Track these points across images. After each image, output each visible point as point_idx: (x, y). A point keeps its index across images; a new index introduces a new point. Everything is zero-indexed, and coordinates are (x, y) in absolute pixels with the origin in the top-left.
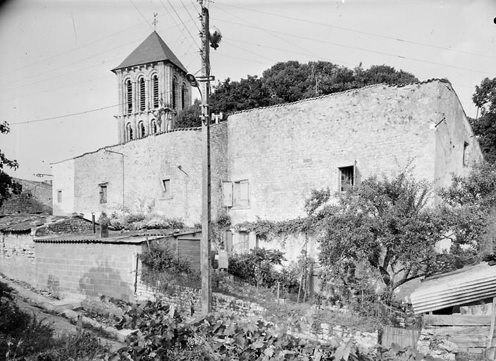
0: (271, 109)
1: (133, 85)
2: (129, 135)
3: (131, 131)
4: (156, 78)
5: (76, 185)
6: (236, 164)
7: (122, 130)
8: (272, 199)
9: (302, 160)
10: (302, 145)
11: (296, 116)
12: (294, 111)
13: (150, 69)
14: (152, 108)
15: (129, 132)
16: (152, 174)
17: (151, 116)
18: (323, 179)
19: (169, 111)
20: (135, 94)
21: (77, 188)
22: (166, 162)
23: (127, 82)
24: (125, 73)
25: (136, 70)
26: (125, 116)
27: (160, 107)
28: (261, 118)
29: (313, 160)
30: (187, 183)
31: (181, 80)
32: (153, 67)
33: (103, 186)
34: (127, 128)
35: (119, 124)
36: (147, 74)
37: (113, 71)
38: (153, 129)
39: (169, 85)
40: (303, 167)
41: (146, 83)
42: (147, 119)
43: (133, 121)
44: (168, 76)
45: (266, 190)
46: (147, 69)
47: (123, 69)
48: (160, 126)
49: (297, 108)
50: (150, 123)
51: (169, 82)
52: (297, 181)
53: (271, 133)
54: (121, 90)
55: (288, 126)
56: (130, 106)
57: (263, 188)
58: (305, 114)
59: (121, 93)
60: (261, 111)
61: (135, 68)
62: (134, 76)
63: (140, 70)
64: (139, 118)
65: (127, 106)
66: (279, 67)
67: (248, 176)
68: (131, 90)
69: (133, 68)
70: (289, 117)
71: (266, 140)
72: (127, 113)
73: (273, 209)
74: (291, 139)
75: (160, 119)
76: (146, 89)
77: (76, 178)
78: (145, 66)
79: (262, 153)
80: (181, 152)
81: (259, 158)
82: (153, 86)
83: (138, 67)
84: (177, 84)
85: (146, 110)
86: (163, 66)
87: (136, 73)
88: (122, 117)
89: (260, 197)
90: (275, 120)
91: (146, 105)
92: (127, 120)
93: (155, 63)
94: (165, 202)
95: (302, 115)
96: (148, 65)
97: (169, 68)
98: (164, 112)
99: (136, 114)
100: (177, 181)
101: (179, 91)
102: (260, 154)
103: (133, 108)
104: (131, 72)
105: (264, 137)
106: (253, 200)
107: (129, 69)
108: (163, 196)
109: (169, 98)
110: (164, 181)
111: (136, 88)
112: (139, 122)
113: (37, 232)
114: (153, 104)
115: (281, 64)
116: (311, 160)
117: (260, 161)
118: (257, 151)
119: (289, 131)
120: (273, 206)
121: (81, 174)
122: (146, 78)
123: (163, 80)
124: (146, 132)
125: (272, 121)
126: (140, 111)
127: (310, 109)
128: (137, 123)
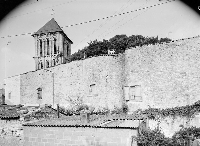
0: (156, 45)
1: (43, 43)
2: (41, 67)
3: (42, 65)
4: (55, 40)
5: (21, 89)
6: (131, 76)
7: (37, 64)
8: (157, 96)
9: (179, 73)
10: (179, 65)
11: (174, 49)
12: (173, 46)
13: (52, 35)
14: (53, 54)
15: (41, 65)
16: (73, 83)
17: (53, 58)
18: (194, 84)
19: (62, 55)
20: (44, 47)
21: (22, 91)
22: (93, 74)
23: (40, 41)
24: (39, 37)
25: (45, 35)
26: (39, 57)
27: (57, 54)
28: (149, 50)
29: (187, 73)
30: (106, 86)
31: (67, 42)
32: (54, 35)
33: (40, 90)
34: (40, 63)
35: (36, 61)
36: (51, 38)
37: (33, 35)
38: (54, 64)
39: (62, 43)
40: (179, 77)
41: (50, 42)
42: (50, 59)
43: (43, 60)
44: (62, 39)
45: (153, 91)
46: (51, 35)
47: (38, 35)
48: (58, 62)
49: (174, 44)
50: (52, 61)
51: (62, 42)
52: (175, 85)
53: (157, 59)
54: (37, 44)
55: (169, 54)
56: (41, 53)
57: (152, 89)
58: (180, 47)
59: (37, 46)
60: (150, 46)
61: (44, 35)
62: (44, 38)
63: (47, 35)
64: (46, 58)
65: (40, 53)
66: (117, 37)
67: (141, 83)
68: (42, 45)
69: (43, 35)
70: (169, 49)
71: (153, 62)
72: (40, 56)
73: (159, 101)
74: (171, 61)
75: (58, 59)
76: (50, 45)
77: (22, 85)
78: (50, 34)
79: (151, 69)
80: (103, 68)
81: (149, 72)
82: (54, 44)
83: (46, 34)
84: (65, 43)
85: (50, 55)
86: (59, 34)
87: (45, 37)
88: (37, 58)
89: (149, 95)
90: (159, 51)
91: (50, 52)
92: (40, 59)
93: (55, 33)
94: (92, 98)
95: (179, 48)
96: (51, 33)
97: (62, 35)
98: (60, 56)
99: (45, 57)
100: (100, 85)
101: (66, 46)
102: (149, 70)
103: (43, 54)
104: (42, 36)
105: (152, 61)
106: (144, 96)
107: (41, 35)
108: (90, 94)
109: (62, 49)
110: (90, 85)
111: (44, 45)
112: (47, 60)
113: (24, 119)
114: (54, 52)
115: (118, 36)
116: (185, 73)
117: (150, 74)
118: (147, 69)
119: (169, 57)
120: (158, 100)
121: (24, 84)
122: (49, 39)
123: (59, 41)
124: (50, 65)
125: (157, 52)
126: (47, 55)
127: (184, 44)
128: (45, 61)
